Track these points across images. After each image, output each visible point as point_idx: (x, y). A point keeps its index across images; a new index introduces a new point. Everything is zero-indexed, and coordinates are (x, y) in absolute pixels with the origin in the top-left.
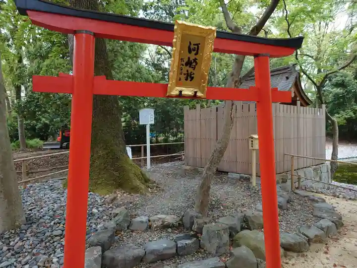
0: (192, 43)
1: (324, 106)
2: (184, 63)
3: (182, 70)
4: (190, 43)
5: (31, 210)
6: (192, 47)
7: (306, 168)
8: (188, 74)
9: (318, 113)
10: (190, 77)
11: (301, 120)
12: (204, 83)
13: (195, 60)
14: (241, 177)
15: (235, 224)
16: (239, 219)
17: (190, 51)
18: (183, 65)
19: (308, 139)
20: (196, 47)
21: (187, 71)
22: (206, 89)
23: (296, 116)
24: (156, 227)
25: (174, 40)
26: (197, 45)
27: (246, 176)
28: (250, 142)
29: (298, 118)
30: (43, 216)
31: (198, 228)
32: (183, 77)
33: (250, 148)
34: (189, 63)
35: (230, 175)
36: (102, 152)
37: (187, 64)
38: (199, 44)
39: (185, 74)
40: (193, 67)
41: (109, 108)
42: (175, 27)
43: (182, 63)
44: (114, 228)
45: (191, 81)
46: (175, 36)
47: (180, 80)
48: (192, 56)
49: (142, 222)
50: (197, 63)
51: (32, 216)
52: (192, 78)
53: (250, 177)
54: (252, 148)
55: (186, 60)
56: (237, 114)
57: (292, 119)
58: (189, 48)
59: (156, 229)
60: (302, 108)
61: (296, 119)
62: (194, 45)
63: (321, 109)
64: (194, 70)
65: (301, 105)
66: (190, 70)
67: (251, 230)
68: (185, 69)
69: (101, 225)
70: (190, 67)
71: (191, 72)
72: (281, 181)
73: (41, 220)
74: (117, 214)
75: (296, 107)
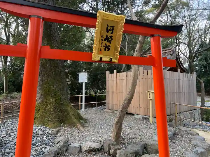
0: (109, 26)
1: (195, 73)
2: (104, 39)
3: (102, 43)
4: (108, 26)
5: (3, 137)
6: (109, 28)
7: (185, 112)
8: (106, 46)
9: (192, 77)
10: (107, 48)
11: (181, 81)
12: (117, 53)
13: (111, 37)
14: (143, 118)
15: (139, 150)
16: (141, 146)
17: (108, 31)
18: (103, 40)
19: (185, 93)
20: (112, 28)
21: (106, 44)
22: (119, 56)
23: (177, 79)
24: (85, 151)
25: (97, 23)
26: (113, 27)
27: (146, 116)
28: (149, 95)
29: (179, 80)
30: (10, 142)
31: (113, 152)
32: (103, 48)
33: (149, 98)
34: (107, 39)
35: (136, 116)
36: (52, 100)
37: (105, 40)
38: (114, 26)
39: (104, 46)
40: (109, 42)
41: (58, 71)
42: (98, 15)
43: (102, 39)
44: (56, 151)
45: (108, 51)
46: (98, 21)
47: (101, 50)
48: (109, 35)
49: (75, 147)
50: (112, 39)
51: (3, 142)
52: (109, 49)
53: (149, 117)
54: (150, 99)
55: (105, 37)
56: (140, 76)
57: (175, 80)
58: (107, 29)
59: (85, 153)
60: (181, 73)
61: (177, 80)
62: (110, 27)
63: (193, 75)
64: (110, 43)
65: (181, 72)
66: (108, 44)
67: (150, 154)
68: (105, 43)
69: (48, 149)
70: (107, 41)
71: (108, 45)
72: (169, 120)
73: (8, 145)
74: (59, 141)
75: (177, 73)
